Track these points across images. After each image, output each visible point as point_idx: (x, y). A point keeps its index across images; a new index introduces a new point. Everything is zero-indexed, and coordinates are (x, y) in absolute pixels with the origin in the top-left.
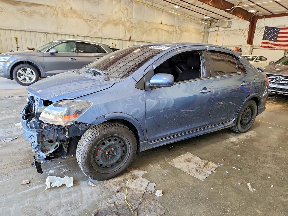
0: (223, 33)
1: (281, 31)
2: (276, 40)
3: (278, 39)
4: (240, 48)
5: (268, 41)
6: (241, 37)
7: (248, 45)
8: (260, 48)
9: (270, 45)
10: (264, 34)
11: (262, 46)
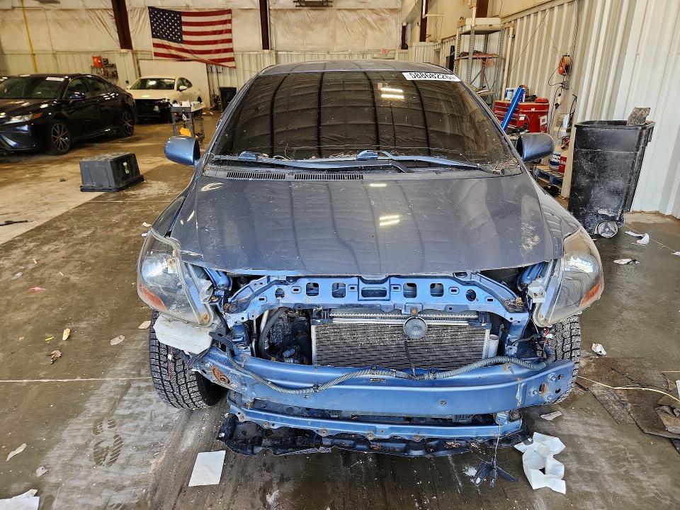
0: (41, 15)
1: (184, 19)
2: (182, 39)
3: (185, 38)
4: (105, 56)
5: (166, 42)
6: (99, 30)
7: (124, 51)
8: (154, 58)
9: (174, 52)
10: (152, 25)
11: (156, 54)
